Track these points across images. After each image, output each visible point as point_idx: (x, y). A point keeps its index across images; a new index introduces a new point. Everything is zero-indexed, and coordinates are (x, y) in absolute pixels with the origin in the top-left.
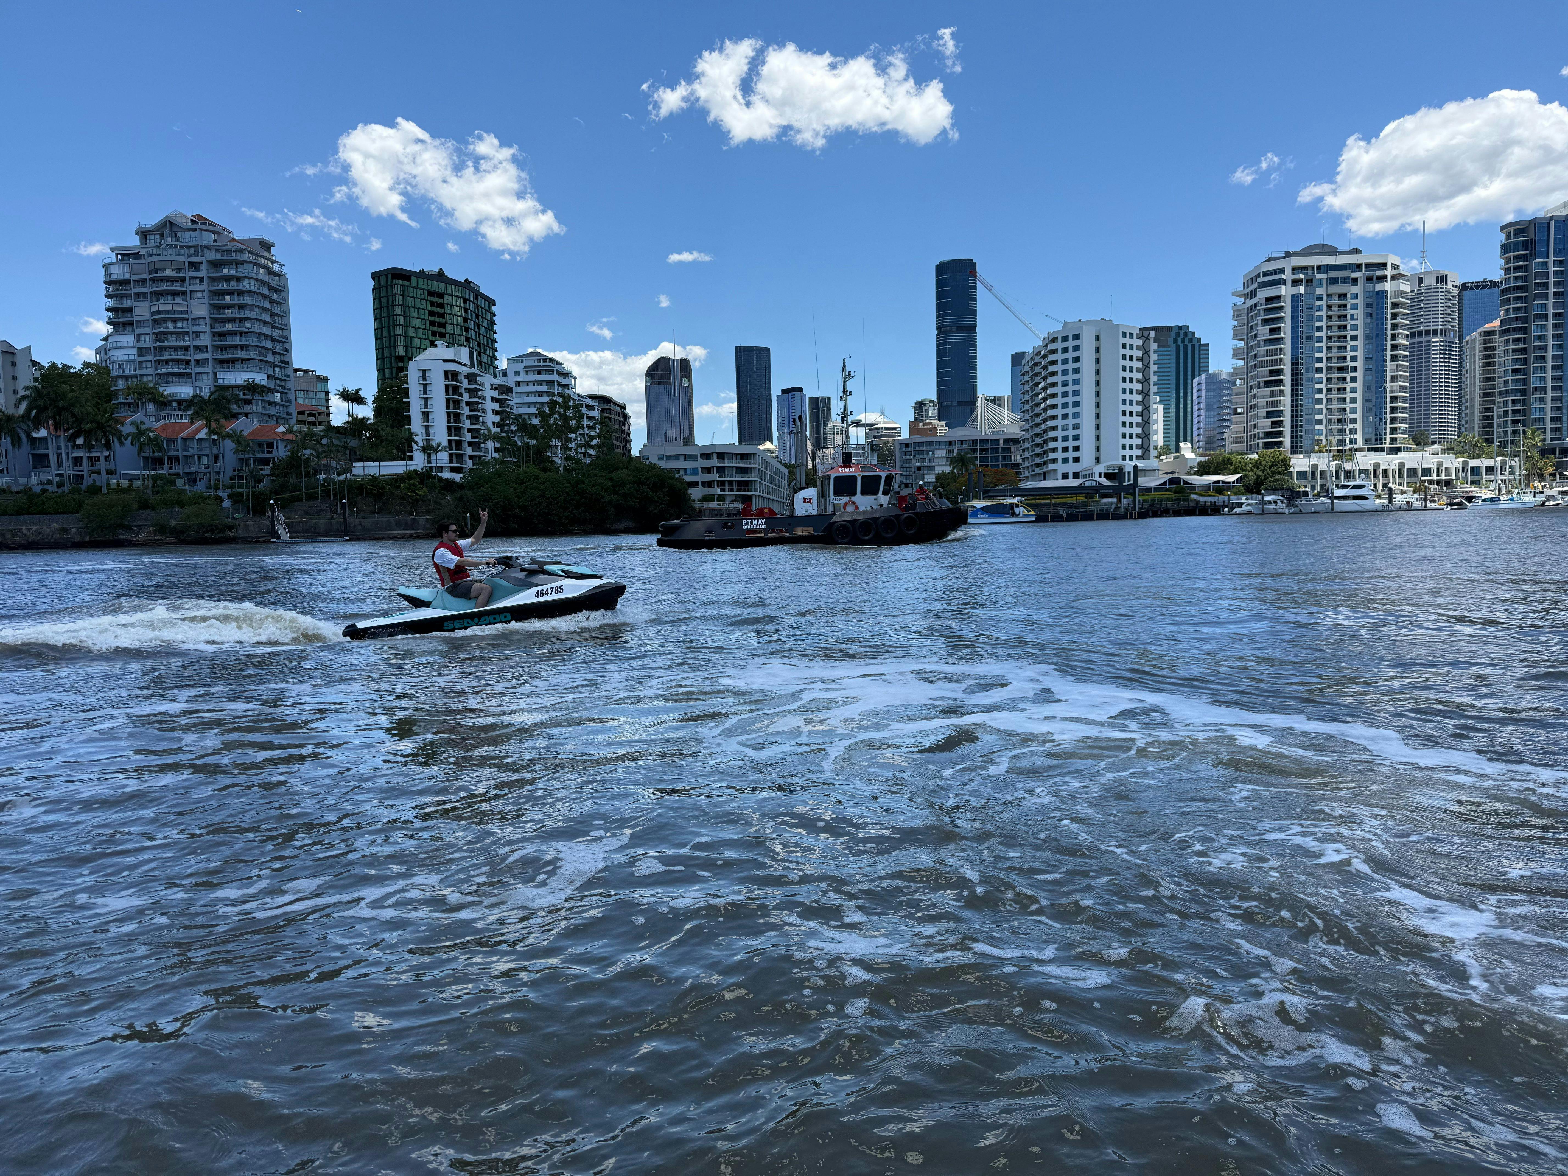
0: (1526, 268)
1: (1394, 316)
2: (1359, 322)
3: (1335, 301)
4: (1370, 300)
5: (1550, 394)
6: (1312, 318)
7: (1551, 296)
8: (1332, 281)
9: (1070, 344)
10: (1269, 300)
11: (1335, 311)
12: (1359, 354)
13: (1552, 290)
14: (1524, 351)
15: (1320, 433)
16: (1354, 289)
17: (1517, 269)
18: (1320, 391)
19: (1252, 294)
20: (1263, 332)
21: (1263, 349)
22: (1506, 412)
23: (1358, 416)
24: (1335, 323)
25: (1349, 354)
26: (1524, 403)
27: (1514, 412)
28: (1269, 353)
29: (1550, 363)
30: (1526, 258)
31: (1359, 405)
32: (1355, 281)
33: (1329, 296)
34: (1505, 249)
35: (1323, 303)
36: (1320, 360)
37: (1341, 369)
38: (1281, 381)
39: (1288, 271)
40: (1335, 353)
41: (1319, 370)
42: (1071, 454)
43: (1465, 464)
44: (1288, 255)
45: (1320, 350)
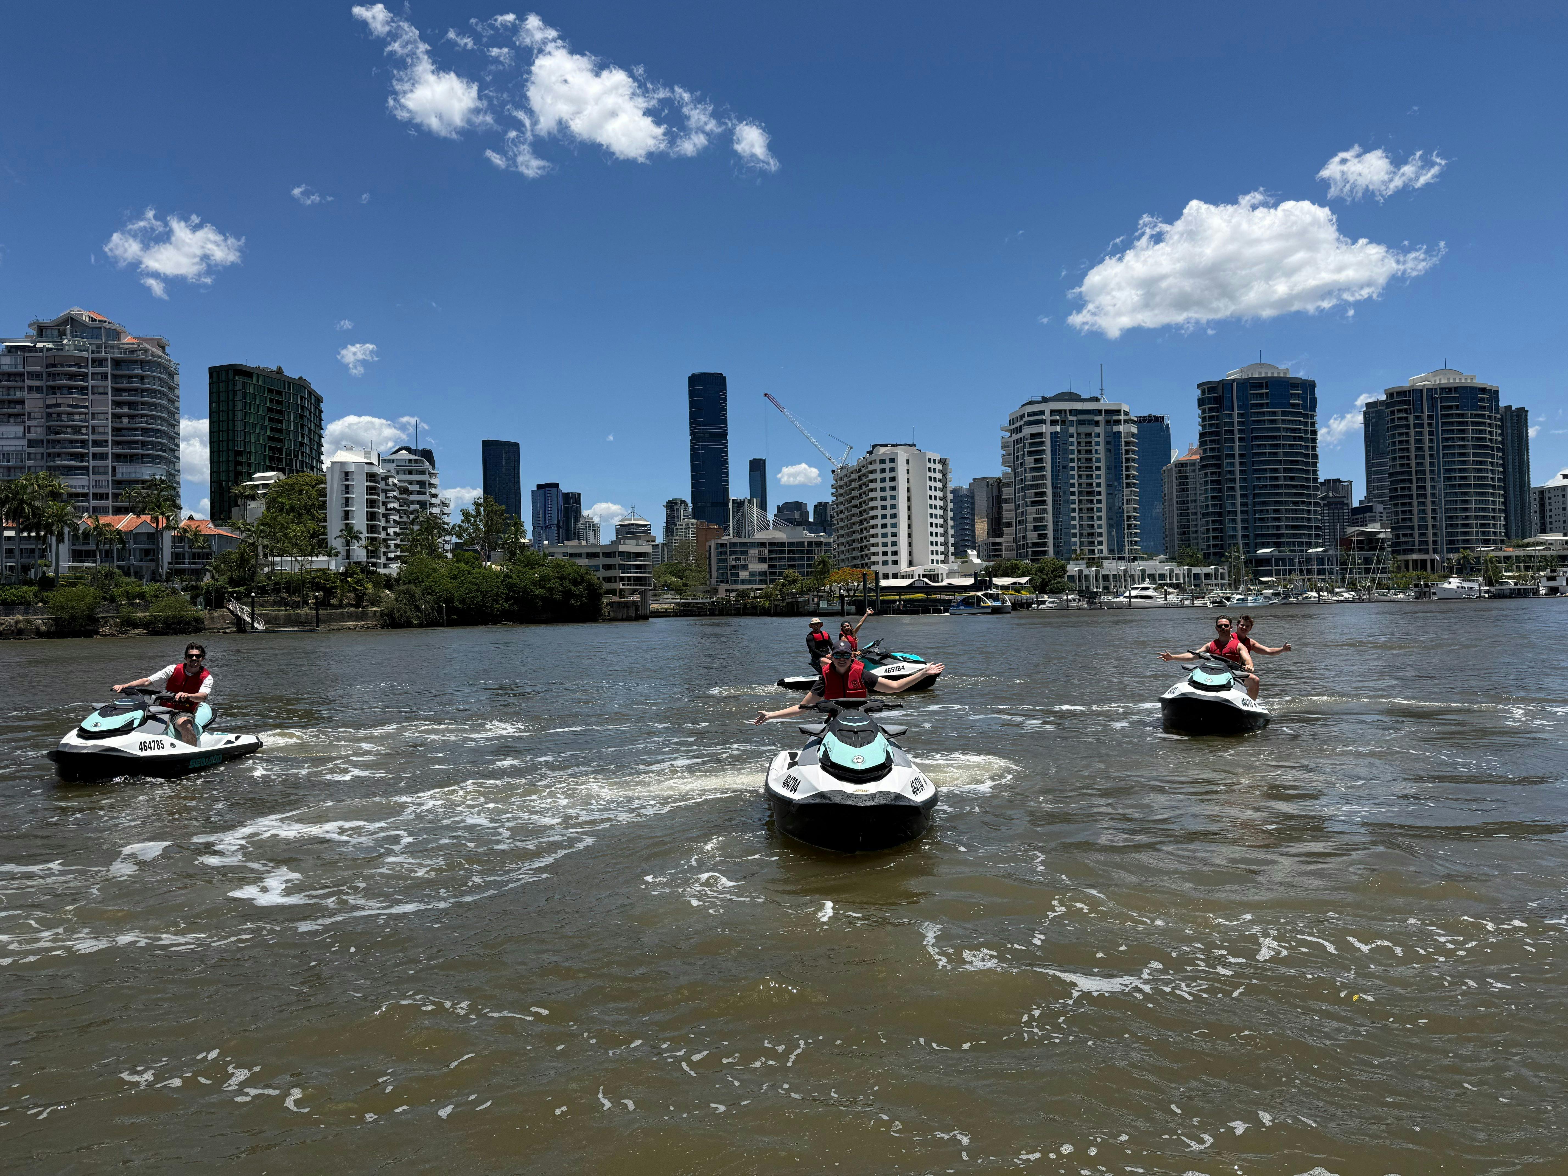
0: (1217, 418)
1: (1127, 452)
2: (1102, 456)
3: (1083, 439)
4: (1109, 439)
5: (1239, 517)
6: (1066, 451)
7: (1237, 440)
8: (1081, 423)
9: (887, 466)
10: (1033, 436)
11: (1083, 447)
12: (1102, 481)
13: (1237, 436)
14: (1218, 482)
15: (1075, 544)
16: (1097, 430)
17: (1211, 418)
18: (1074, 510)
19: (1019, 430)
20: (1030, 461)
21: (1029, 475)
22: (1208, 530)
23: (1103, 530)
24: (1083, 456)
25: (1095, 481)
26: (1221, 522)
27: (1214, 530)
28: (1034, 478)
29: (1238, 493)
30: (1216, 410)
31: (1103, 522)
32: (1097, 423)
33: (1078, 434)
34: (1201, 402)
35: (1074, 439)
36: (1073, 485)
37: (1090, 493)
38: (1044, 501)
39: (1047, 413)
40: (1084, 481)
41: (1073, 493)
42: (890, 558)
43: (1189, 571)
44: (1045, 400)
45: (1073, 477)
